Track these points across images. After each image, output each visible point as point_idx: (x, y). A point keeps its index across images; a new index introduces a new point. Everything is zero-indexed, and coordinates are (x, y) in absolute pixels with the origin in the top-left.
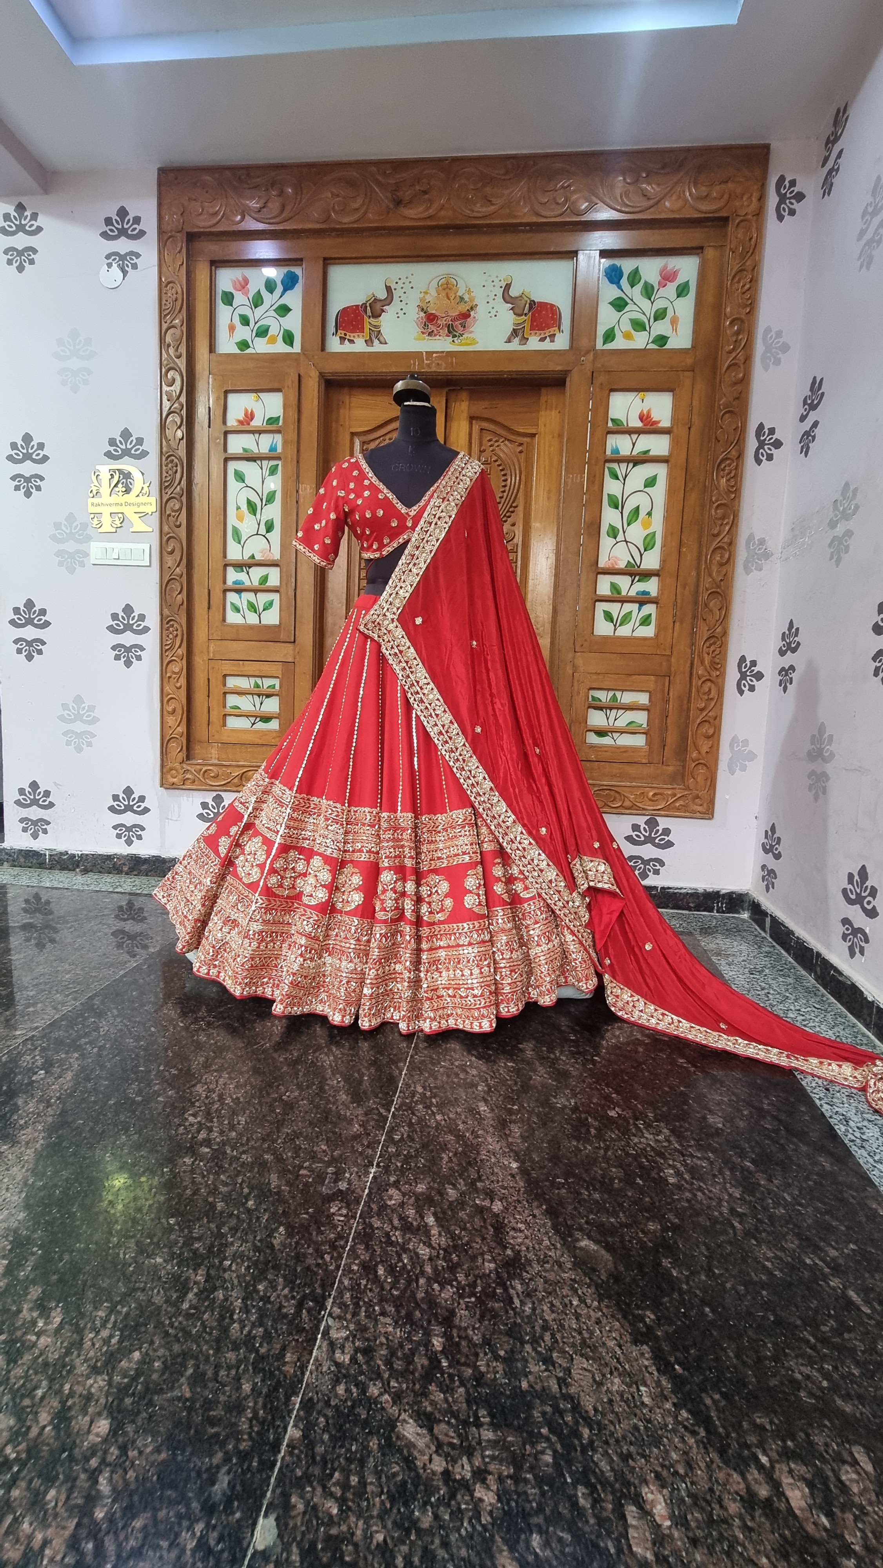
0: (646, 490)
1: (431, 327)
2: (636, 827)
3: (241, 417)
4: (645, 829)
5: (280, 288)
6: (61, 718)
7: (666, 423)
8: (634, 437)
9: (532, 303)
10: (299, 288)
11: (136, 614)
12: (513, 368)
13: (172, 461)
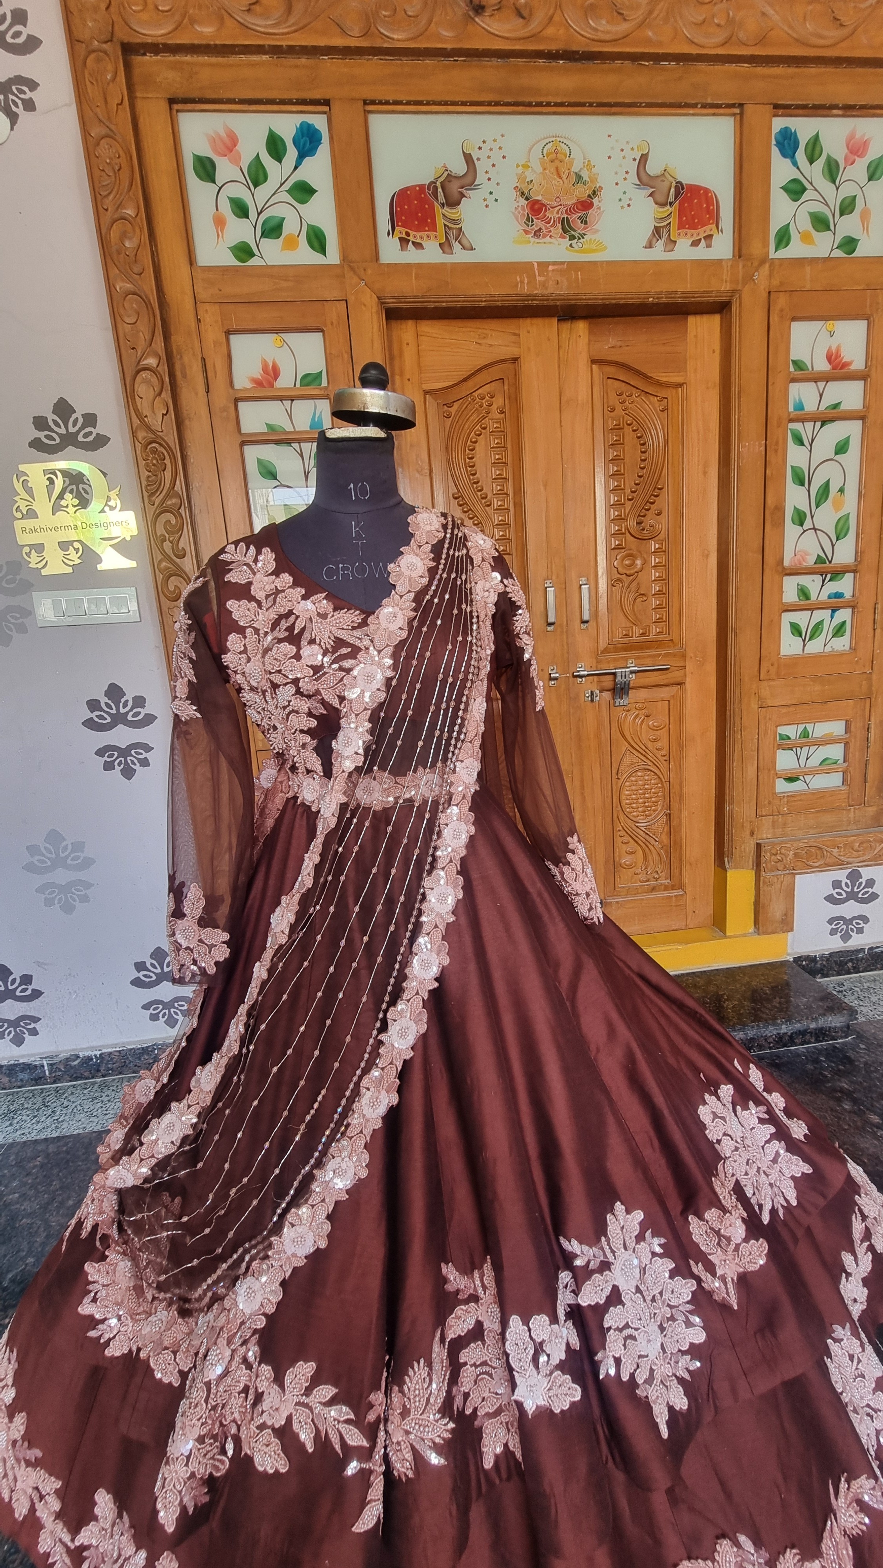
0: (838, 457)
1: (538, 224)
2: (836, 884)
3: (257, 373)
4: (846, 884)
5: (292, 153)
6: (30, 868)
7: (858, 363)
8: (821, 385)
9: (679, 186)
10: (324, 151)
11: (129, 697)
12: (664, 287)
13: (154, 451)
